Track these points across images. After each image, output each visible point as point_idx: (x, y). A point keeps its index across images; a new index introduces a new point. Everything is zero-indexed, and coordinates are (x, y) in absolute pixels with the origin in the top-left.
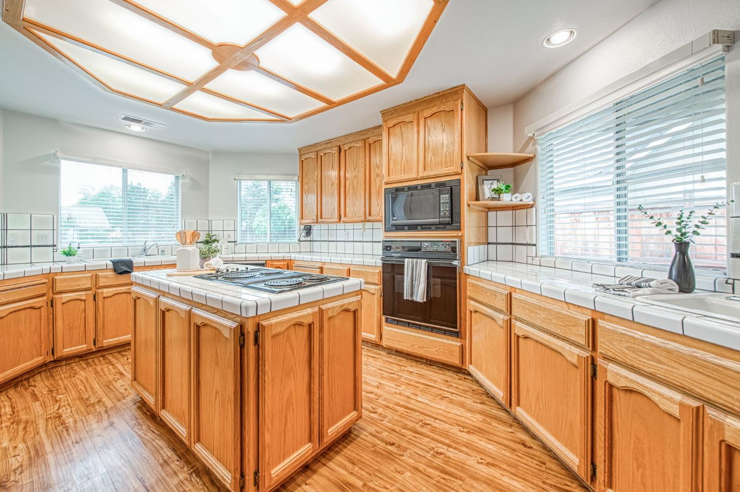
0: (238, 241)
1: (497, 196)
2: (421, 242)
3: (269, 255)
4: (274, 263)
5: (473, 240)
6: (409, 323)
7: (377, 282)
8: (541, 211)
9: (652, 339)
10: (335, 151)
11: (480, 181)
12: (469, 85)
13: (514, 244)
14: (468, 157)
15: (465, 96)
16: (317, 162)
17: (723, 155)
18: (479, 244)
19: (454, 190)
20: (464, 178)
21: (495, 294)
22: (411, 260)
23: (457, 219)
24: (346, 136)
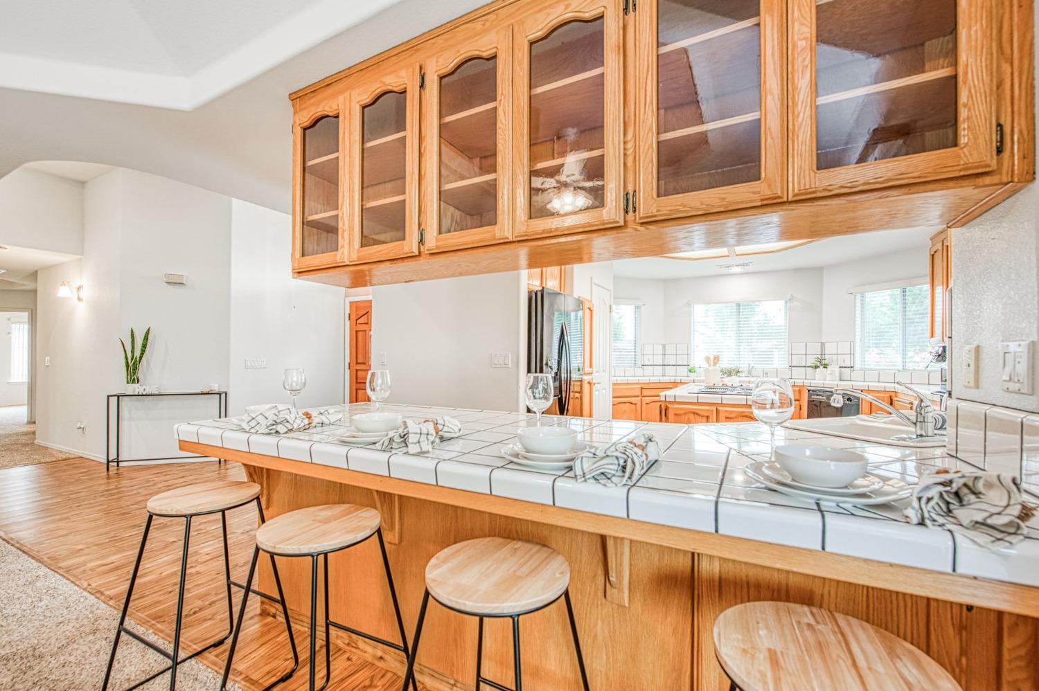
0: (858, 366)
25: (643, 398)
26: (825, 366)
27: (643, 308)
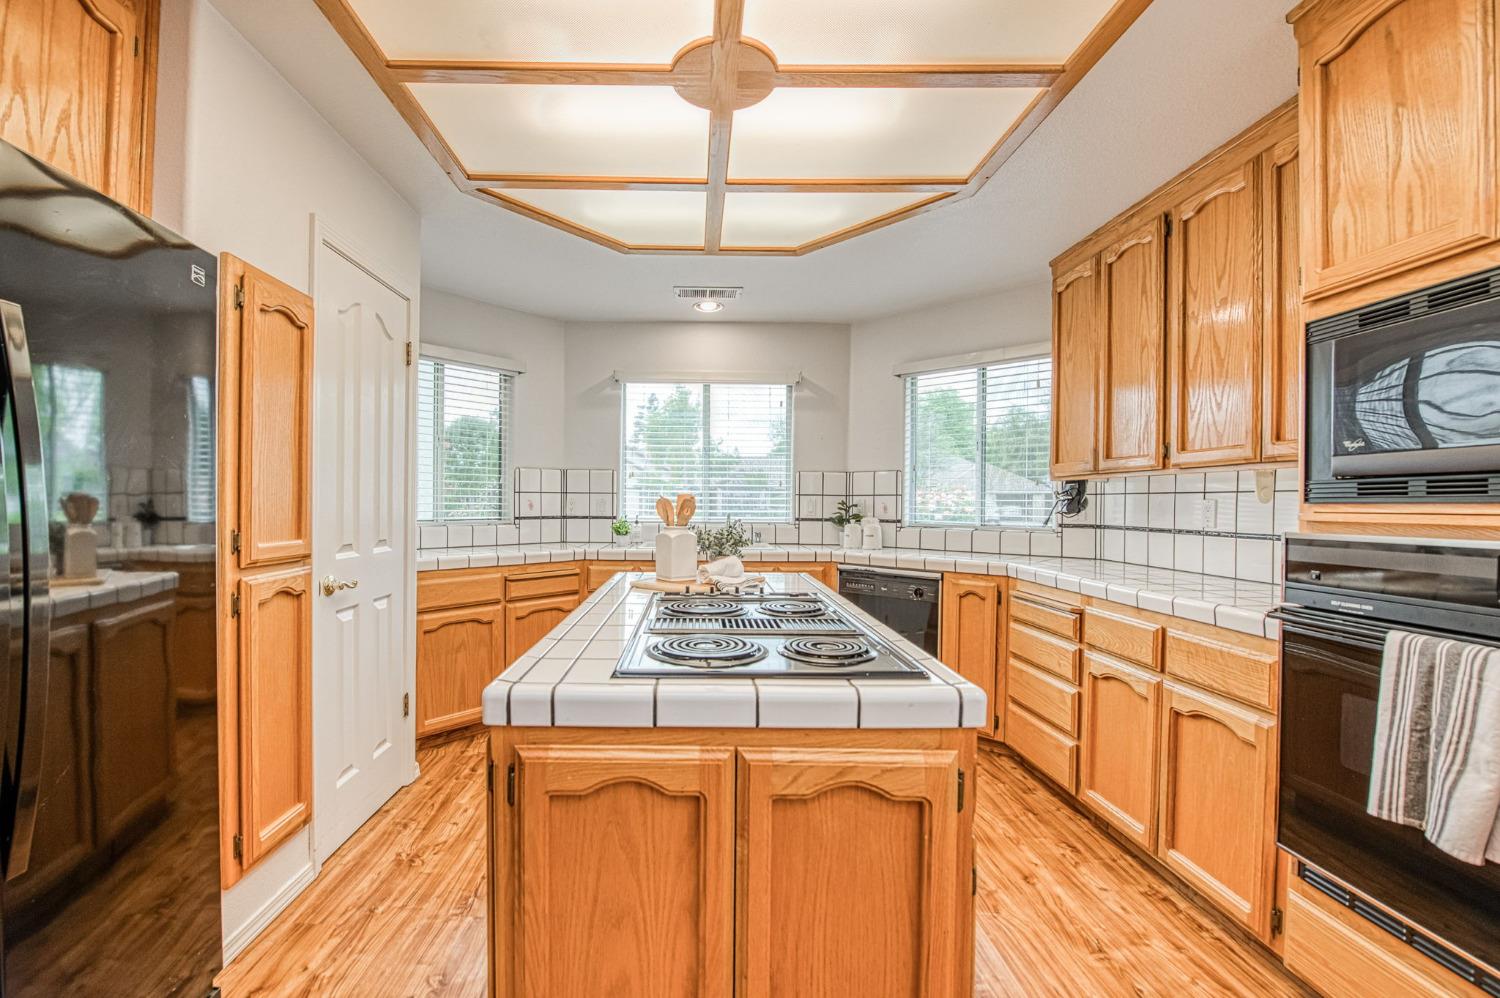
0: (907, 520)
3: (950, 558)
4: (962, 582)
7: (1265, 702)
10: (1150, 236)
16: (1097, 289)
24: (1187, 175)
25: (510, 606)
26: (858, 518)
27: (518, 379)
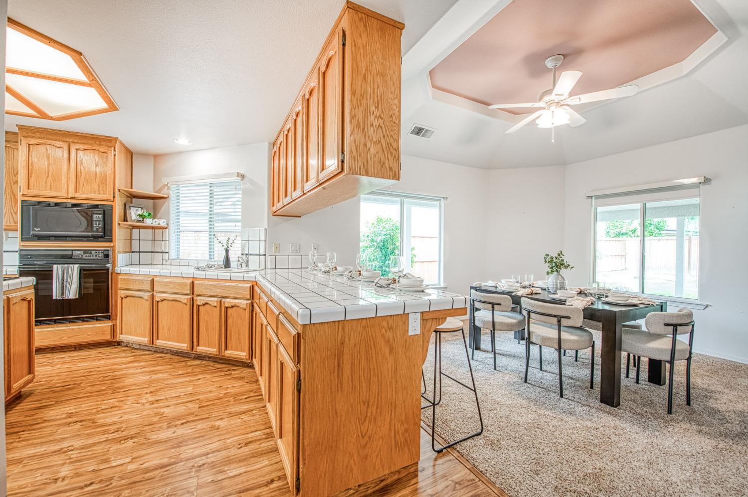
1: (141, 219)
2: (72, 250)
5: (121, 250)
6: (55, 320)
8: (172, 232)
9: (211, 283)
11: (127, 207)
12: (120, 138)
13: (153, 252)
14: (119, 190)
15: (117, 146)
17: (240, 217)
18: (126, 252)
19: (106, 213)
20: (115, 204)
21: (142, 282)
22: (61, 265)
23: (109, 234)
